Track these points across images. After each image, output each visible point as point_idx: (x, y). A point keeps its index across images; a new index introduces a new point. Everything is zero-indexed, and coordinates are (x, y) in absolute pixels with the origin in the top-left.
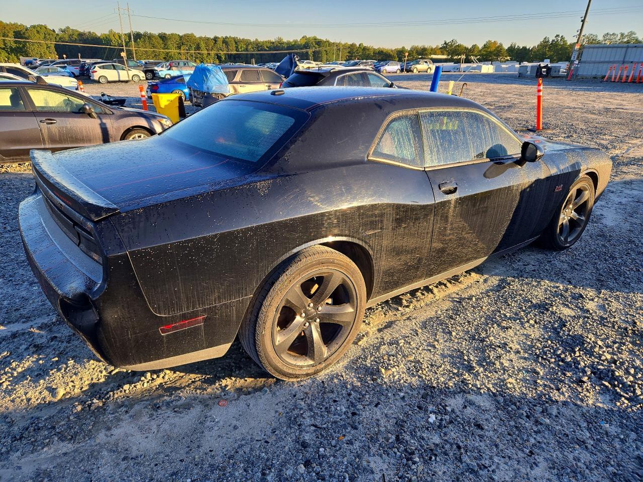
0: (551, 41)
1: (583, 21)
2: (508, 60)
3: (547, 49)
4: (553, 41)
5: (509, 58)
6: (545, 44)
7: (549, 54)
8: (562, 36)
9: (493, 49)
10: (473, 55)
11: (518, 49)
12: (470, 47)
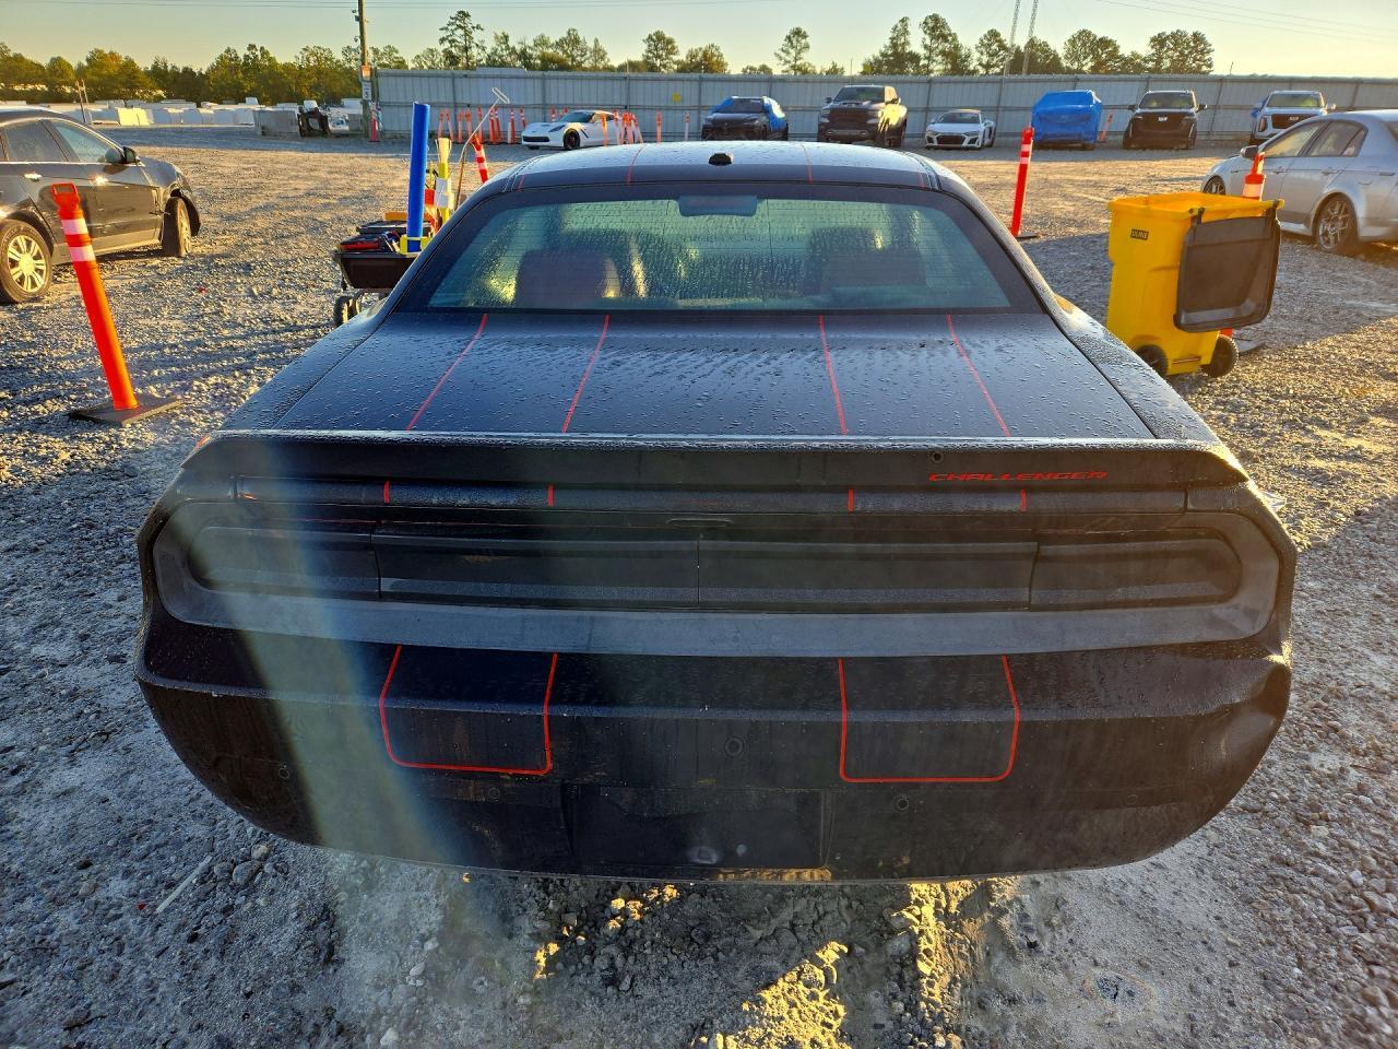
0: (241, 57)
1: (360, 19)
2: (160, 98)
3: (240, 75)
4: (246, 57)
5: (160, 92)
6: (227, 63)
7: (248, 86)
8: (262, 48)
9: (113, 70)
10: (66, 84)
11: (175, 72)
12: (45, 62)
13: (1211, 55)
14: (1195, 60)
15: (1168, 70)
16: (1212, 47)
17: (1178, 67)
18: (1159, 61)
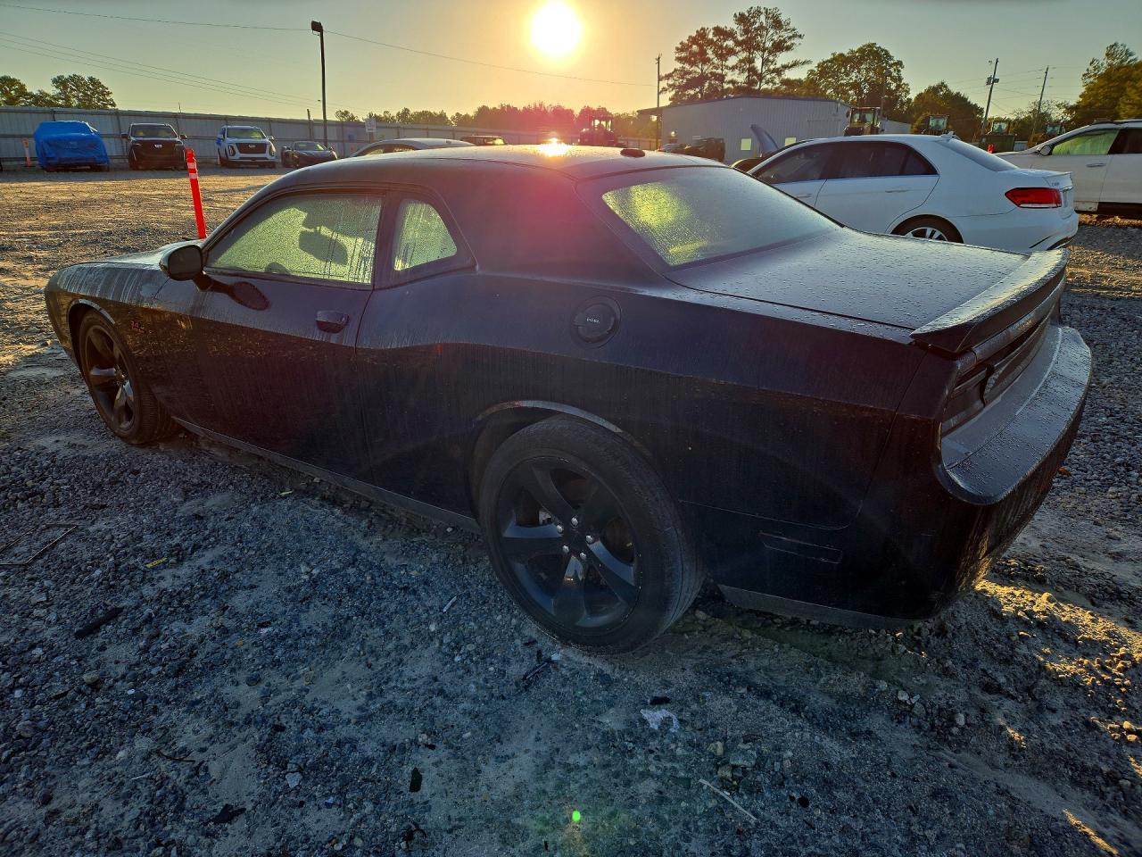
13: (112, 96)
14: (99, 100)
15: (78, 107)
16: (110, 90)
17: (86, 104)
18: (67, 99)
